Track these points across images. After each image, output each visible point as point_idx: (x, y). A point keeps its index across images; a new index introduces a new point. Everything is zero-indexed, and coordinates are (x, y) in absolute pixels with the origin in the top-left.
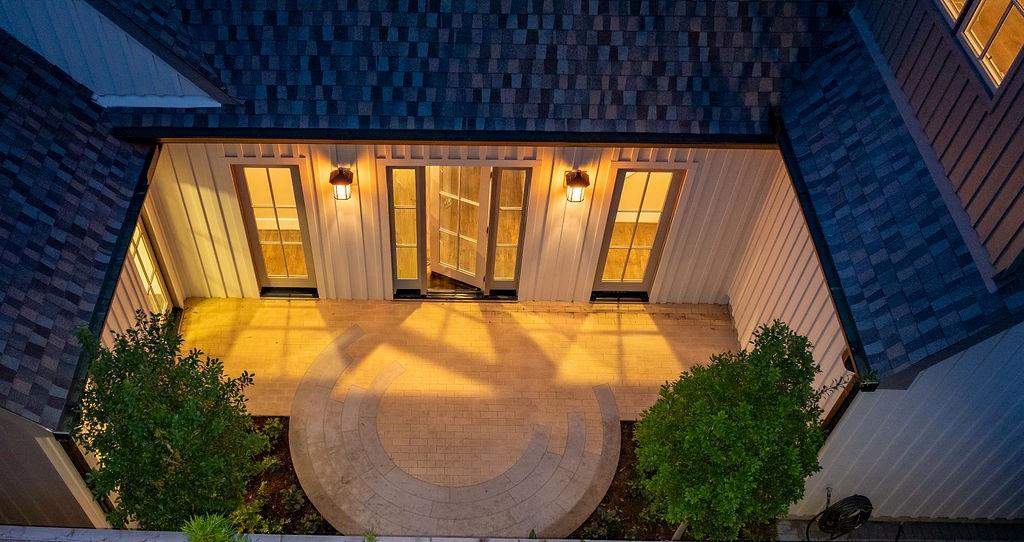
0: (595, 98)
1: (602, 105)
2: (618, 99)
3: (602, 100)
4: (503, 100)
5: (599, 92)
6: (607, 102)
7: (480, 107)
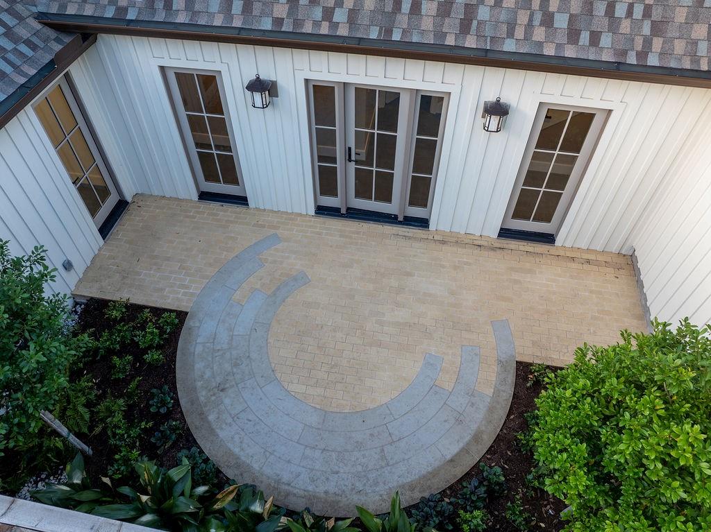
0: (523, 18)
1: (530, 26)
2: (548, 21)
3: (531, 20)
4: (423, 12)
5: (529, 12)
6: (537, 22)
7: (399, 17)
